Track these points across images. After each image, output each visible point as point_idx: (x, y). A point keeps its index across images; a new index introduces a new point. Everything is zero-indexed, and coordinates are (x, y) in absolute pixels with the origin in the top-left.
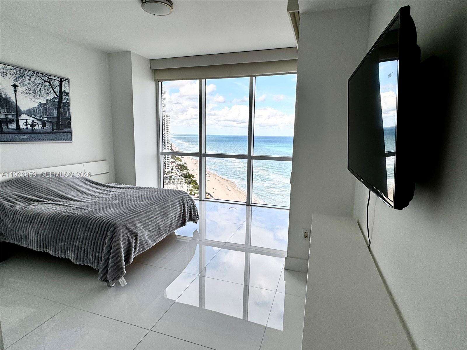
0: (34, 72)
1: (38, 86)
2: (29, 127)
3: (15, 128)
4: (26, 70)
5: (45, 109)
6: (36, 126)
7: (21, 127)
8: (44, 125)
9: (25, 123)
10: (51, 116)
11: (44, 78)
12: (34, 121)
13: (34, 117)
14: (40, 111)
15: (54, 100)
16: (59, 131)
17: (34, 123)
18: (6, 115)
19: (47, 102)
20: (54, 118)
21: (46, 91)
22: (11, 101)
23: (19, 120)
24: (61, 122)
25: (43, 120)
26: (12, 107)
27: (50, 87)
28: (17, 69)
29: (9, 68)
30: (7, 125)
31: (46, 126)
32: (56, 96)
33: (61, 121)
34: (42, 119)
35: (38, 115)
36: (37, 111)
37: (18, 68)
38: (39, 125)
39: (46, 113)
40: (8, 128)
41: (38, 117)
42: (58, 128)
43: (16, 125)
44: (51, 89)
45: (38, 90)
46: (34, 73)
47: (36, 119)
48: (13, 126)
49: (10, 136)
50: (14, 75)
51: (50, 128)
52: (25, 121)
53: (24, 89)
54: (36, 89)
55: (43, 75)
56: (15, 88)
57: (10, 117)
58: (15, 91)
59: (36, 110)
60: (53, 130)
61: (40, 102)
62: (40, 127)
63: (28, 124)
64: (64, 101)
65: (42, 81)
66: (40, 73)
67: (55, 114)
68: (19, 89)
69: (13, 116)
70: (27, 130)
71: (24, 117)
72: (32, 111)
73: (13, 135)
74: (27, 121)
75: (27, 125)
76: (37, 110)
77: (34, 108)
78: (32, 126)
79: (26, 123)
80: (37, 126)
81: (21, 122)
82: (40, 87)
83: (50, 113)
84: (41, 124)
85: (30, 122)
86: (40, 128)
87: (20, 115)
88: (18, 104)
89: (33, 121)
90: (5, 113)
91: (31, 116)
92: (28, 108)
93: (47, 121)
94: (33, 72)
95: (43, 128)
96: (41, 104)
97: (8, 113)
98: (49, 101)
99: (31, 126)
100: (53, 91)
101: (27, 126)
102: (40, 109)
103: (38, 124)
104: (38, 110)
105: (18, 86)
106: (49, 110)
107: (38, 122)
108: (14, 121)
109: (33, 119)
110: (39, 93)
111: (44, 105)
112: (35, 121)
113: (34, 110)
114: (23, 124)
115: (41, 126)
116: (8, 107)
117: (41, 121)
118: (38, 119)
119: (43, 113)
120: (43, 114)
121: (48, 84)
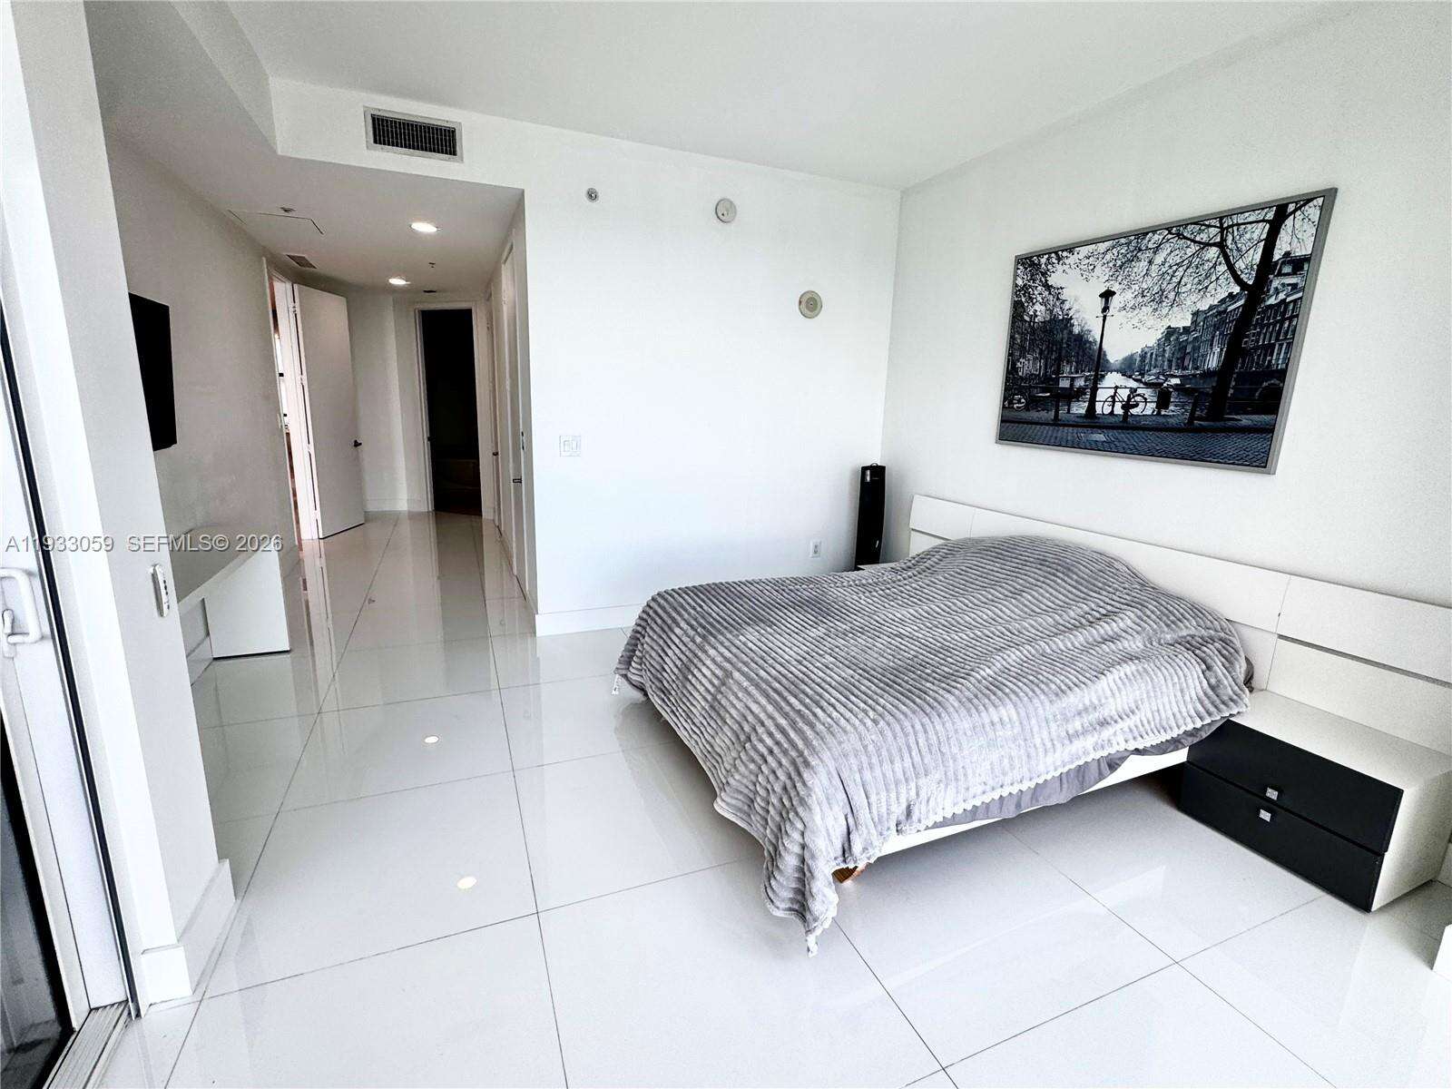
0: (1169, 230)
1: (1175, 272)
2: (1118, 410)
3: (1083, 411)
4: (1147, 233)
5: (1182, 348)
6: (1137, 405)
7: (1099, 411)
8: (1163, 401)
9: (1110, 399)
10: (1197, 368)
11: (1202, 235)
12: (1136, 390)
13: (1140, 377)
14: (1163, 356)
15: (1221, 309)
16: (1219, 424)
17: (1134, 397)
18: (1073, 379)
19: (1194, 322)
20: (1208, 374)
21: (1200, 283)
22: (1091, 339)
23: (1097, 389)
24: (1231, 391)
25: (1165, 385)
26: (1090, 357)
27: (1221, 259)
28: (1123, 241)
29: (1102, 247)
30: (1069, 406)
31: (1172, 408)
32: (1236, 289)
33: (1233, 383)
34: (1162, 384)
35: (1154, 371)
36: (1154, 356)
37: (1125, 237)
38: (1146, 402)
39: (1183, 359)
40: (1069, 412)
41: (1153, 377)
42: (1216, 413)
43: (1087, 404)
44: (1223, 268)
45: (1171, 287)
46: (1170, 233)
47: (1145, 384)
48: (1080, 408)
49: (1069, 433)
50: (1111, 265)
51: (1183, 414)
52: (1112, 392)
53: (1129, 295)
54: (1164, 286)
55: (1202, 225)
56: (1107, 302)
57: (1080, 383)
58: (1105, 309)
59: (1149, 354)
60: (1192, 417)
61: (1169, 327)
62: (1150, 409)
63: (1117, 399)
64: (1272, 301)
65: (1194, 248)
66: (1191, 224)
67: (1213, 362)
68: (1115, 302)
69: (1087, 379)
70: (1112, 420)
71: (1112, 379)
72: (1138, 359)
73: (1075, 430)
74: (1116, 392)
75: (1114, 402)
76: (1152, 354)
77: (1146, 350)
78: (1127, 406)
79: (1113, 397)
80: (1141, 405)
81: (1103, 394)
82: (1179, 274)
83: (1194, 361)
84: (1155, 399)
85: (1124, 394)
86: (1149, 412)
87: (1103, 376)
88: (1104, 346)
89: (1133, 391)
90: (1072, 373)
91: (1130, 377)
92: (1127, 353)
93: (1176, 387)
94: (1167, 229)
95: (1159, 413)
96: (1171, 332)
97: (1077, 372)
98: (1201, 317)
99: (1123, 407)
100: (1228, 274)
101: (1113, 406)
102: (1164, 350)
103: (1146, 399)
104: (1156, 355)
105: (1114, 293)
106: (1196, 349)
107: (1148, 392)
108: (1085, 394)
109: (1134, 384)
110: (1172, 296)
111: (1181, 334)
112: (1139, 391)
113: (1143, 357)
114: (1106, 401)
115: (1154, 405)
116: (1080, 358)
117: (1157, 390)
118: (1148, 385)
119: (1170, 361)
120: (1170, 367)
121: (1213, 252)
